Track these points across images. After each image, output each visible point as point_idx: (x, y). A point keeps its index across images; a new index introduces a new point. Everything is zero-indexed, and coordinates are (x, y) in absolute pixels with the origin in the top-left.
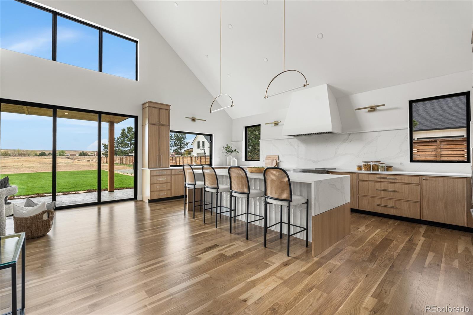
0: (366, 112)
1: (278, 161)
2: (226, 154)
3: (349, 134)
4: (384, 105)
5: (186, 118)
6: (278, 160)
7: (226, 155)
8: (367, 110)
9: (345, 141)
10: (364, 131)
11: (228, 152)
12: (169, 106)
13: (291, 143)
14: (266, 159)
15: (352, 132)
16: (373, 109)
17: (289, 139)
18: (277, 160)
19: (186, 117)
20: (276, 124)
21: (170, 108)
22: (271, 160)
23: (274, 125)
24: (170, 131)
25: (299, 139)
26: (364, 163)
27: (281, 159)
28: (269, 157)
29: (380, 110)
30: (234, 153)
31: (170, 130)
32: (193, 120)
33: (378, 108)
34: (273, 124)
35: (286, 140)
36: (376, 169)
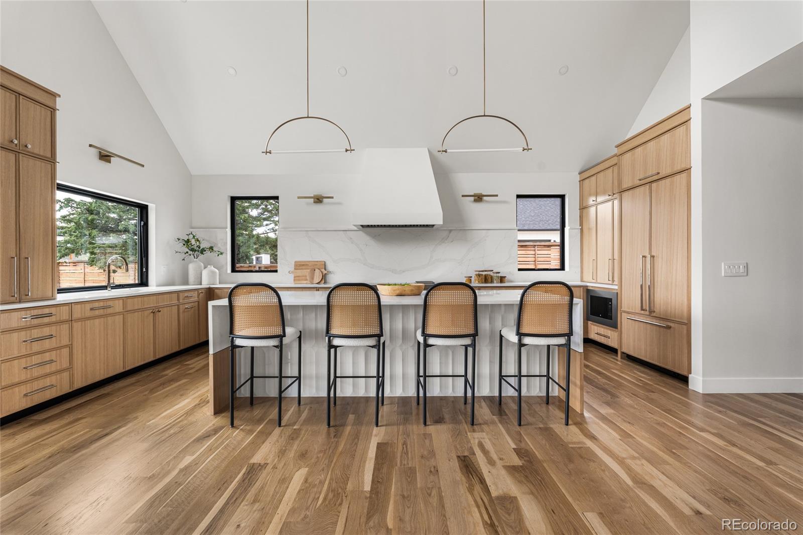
0: (471, 201)
1: (325, 272)
2: (183, 256)
3: (450, 231)
4: (497, 196)
5: (91, 148)
6: (325, 270)
7: (184, 260)
8: (472, 198)
9: (443, 240)
10: (470, 228)
11: (190, 252)
12: (54, 95)
13: (351, 239)
14: (295, 269)
15: (455, 228)
16: (479, 198)
17: (348, 232)
18: (323, 270)
19: (90, 146)
20: (319, 200)
21: (55, 104)
22: (309, 270)
23: (314, 202)
24: (58, 184)
25: (368, 234)
26: (478, 273)
27: (330, 267)
28: (303, 265)
29: (487, 201)
30: (208, 254)
31: (58, 182)
32: (105, 157)
33: (485, 198)
34: (313, 199)
35: (342, 232)
36: (490, 280)
